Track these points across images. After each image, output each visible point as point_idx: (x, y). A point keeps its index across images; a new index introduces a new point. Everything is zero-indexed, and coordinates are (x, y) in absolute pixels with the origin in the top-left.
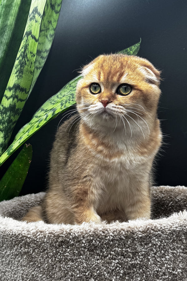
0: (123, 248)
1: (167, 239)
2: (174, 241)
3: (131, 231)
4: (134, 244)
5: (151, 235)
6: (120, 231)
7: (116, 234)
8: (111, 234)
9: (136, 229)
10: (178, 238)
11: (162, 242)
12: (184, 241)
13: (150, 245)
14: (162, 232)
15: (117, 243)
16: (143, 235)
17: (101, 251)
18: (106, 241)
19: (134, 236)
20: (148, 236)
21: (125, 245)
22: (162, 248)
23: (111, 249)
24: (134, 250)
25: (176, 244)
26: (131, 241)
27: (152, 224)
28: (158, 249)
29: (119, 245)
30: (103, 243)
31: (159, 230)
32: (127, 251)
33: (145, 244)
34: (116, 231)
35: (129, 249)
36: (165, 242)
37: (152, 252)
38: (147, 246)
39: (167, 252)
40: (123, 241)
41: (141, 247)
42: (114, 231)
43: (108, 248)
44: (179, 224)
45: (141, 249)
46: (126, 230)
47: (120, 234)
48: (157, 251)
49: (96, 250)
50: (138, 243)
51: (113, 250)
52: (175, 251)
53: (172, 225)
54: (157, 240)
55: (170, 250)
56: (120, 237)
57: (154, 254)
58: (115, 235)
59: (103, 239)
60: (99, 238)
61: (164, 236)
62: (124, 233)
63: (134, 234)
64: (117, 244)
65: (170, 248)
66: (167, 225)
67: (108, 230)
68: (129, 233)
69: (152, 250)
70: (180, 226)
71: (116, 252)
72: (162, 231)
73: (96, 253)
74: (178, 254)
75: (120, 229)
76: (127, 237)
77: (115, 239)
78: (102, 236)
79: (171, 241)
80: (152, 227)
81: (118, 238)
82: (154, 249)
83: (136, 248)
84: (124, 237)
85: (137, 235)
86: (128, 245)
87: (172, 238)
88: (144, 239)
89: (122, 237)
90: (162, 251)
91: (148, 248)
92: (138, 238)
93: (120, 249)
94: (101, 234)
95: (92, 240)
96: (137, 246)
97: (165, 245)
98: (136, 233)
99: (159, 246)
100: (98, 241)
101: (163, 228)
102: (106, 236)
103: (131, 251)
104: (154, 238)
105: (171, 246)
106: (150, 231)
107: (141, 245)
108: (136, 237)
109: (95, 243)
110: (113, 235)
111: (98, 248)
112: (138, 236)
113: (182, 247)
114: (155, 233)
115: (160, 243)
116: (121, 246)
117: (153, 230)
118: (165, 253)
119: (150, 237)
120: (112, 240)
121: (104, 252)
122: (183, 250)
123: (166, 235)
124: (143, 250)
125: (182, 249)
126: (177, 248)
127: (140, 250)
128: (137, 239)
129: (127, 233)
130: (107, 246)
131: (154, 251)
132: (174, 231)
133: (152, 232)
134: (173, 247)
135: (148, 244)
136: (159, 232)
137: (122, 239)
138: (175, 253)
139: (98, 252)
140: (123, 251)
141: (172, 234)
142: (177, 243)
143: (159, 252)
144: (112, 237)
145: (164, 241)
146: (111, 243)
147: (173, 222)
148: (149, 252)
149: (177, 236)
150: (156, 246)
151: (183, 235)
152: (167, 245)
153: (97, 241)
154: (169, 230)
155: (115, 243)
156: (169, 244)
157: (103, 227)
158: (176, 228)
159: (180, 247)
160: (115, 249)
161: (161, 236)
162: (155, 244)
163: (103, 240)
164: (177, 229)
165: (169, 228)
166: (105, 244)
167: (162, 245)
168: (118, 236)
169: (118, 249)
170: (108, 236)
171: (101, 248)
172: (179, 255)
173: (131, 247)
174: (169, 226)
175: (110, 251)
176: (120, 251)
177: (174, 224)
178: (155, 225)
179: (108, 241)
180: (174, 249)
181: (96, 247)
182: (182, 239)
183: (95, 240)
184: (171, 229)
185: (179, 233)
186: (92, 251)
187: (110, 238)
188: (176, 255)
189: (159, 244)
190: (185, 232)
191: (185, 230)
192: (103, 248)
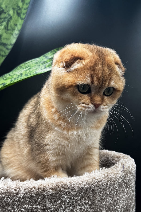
0: (33, 205)
1: (76, 196)
2: (82, 198)
3: (42, 189)
4: (44, 201)
5: (61, 192)
6: (31, 189)
7: (28, 192)
8: (22, 192)
9: (47, 186)
10: (86, 195)
11: (71, 199)
12: (91, 197)
13: (59, 201)
14: (71, 190)
15: (27, 200)
16: (53, 192)
17: (12, 208)
18: (17, 198)
19: (45, 193)
20: (58, 193)
21: (35, 202)
22: (70, 205)
23: (22, 206)
24: (44, 207)
25: (83, 200)
26: (42, 198)
27: (64, 182)
28: (67, 205)
29: (30, 202)
30: (14, 200)
31: (69, 188)
32: (36, 208)
33: (54, 201)
34: (28, 189)
35: (39, 206)
36: (74, 199)
37: (61, 209)
38: (56, 203)
39: (75, 208)
40: (34, 198)
41: (51, 204)
42: (25, 189)
43: (19, 205)
44: (87, 182)
45: (51, 206)
46: (37, 188)
47: (31, 192)
48: (66, 208)
49: (7, 207)
50: (48, 200)
51: (24, 207)
52: (83, 207)
53: (82, 183)
54: (66, 197)
55: (78, 206)
56: (30, 194)
57: (63, 210)
58: (26, 193)
59: (14, 196)
60: (11, 196)
61: (73, 193)
62: (35, 191)
63: (44, 191)
64: (27, 202)
65: (78, 204)
66: (77, 183)
67: (20, 188)
68: (40, 190)
69: (61, 206)
70: (88, 184)
71: (26, 209)
72: (71, 188)
73: (8, 210)
74: (86, 209)
75: (31, 187)
76: (38, 195)
77: (25, 197)
78: (14, 193)
79: (80, 197)
80: (63, 185)
81: (29, 196)
82: (63, 205)
83: (46, 205)
84: (35, 194)
85: (47, 192)
86: (39, 202)
87: (81, 194)
88: (54, 196)
89: (33, 194)
90: (71, 208)
91: (57, 204)
92: (48, 195)
93: (30, 206)
94: (13, 192)
95: (4, 198)
96: (47, 203)
97: (73, 202)
98: (47, 190)
99: (68, 203)
100: (10, 198)
101: (73, 186)
102: (17, 194)
103: (41, 208)
104: (64, 195)
105: (80, 202)
106: (60, 189)
107: (51, 202)
108: (46, 195)
109: (7, 200)
110: (24, 193)
111: (9, 205)
112: (48, 194)
113: (90, 203)
114: (64, 190)
115: (69, 199)
116: (32, 203)
117: (63, 187)
118: (73, 209)
119: (59, 194)
120: (23, 198)
121: (15, 209)
122: (91, 205)
123: (75, 192)
124: (52, 207)
125: (89, 205)
126: (84, 204)
127: (49, 207)
128: (47, 197)
129: (38, 190)
130: (18, 203)
131: (63, 207)
132: (83, 188)
133: (62, 189)
134: (81, 203)
135: (58, 201)
136: (68, 189)
137: (33, 197)
138: (82, 209)
139: (9, 208)
140: (33, 208)
141: (81, 191)
142: (85, 199)
143: (68, 209)
144: (23, 195)
145: (72, 198)
146: (22, 200)
147: (83, 180)
148: (58, 208)
149: (85, 193)
150: (65, 202)
151: (90, 192)
152: (75, 201)
153: (8, 198)
154: (78, 188)
155: (26, 201)
156: (78, 200)
157: (15, 186)
158: (85, 185)
159: (88, 203)
160: (25, 206)
161: (70, 193)
162: (64, 201)
163: (14, 198)
164: (85, 187)
165: (78, 185)
166: (16, 201)
167: (71, 201)
168: (29, 194)
169: (28, 206)
170: (19, 194)
171: (12, 205)
172: (86, 211)
173: (41, 203)
174: (78, 184)
175: (21, 208)
176: (31, 207)
177: (83, 182)
178: (65, 183)
179: (19, 198)
180: (82, 205)
181: (7, 204)
182: (90, 196)
183: (6, 197)
184: (80, 187)
185: (87, 190)
186: (4, 207)
187: (21, 195)
188: (84, 210)
189: (68, 201)
190: (92, 189)
191: (92, 187)
192: (14, 205)
